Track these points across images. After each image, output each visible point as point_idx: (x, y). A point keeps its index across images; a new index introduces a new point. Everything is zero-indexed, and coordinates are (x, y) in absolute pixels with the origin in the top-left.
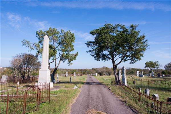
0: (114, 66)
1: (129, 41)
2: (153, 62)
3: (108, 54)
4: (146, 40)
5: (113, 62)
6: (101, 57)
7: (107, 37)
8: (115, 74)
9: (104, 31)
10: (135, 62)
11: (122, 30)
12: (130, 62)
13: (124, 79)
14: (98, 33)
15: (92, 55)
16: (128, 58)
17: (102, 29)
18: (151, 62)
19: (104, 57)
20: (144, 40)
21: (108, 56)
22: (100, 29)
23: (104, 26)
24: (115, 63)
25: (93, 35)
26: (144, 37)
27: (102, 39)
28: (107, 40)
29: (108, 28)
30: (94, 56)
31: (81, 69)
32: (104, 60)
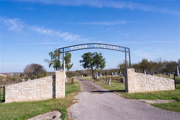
13: (97, 77)
15: (83, 66)
16: (99, 67)
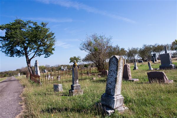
0: (28, 61)
1: (38, 36)
2: (77, 57)
3: (23, 50)
4: (54, 37)
5: (27, 57)
6: (15, 53)
7: (16, 32)
8: (29, 68)
9: (14, 27)
10: (49, 56)
11: (34, 26)
12: (45, 56)
13: (37, 72)
14: (8, 28)
15: (3, 51)
17: (13, 24)
18: (75, 57)
19: (18, 53)
20: (53, 37)
21: (23, 52)
22: (11, 24)
23: (15, 22)
24: (28, 58)
25: (1, 29)
26: (53, 34)
27: (11, 34)
28: (17, 35)
29: (19, 23)
30: (5, 52)
31: (2, 72)
32: (18, 56)
